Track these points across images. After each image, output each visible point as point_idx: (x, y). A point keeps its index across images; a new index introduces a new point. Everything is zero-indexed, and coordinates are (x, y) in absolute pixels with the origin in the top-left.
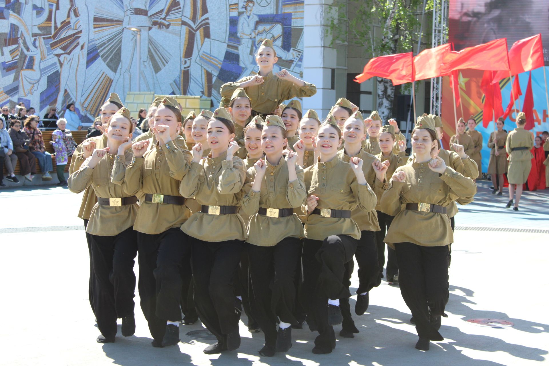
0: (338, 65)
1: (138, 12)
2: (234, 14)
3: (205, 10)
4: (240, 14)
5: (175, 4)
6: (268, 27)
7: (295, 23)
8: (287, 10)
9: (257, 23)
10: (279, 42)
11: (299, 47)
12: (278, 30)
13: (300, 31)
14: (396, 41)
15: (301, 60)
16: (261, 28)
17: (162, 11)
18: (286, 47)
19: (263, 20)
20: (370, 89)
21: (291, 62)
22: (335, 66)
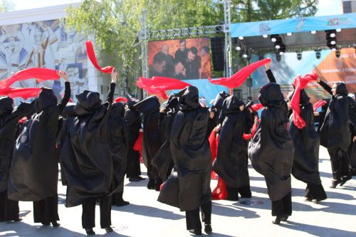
0: (104, 83)
1: (14, 65)
2: (57, 64)
3: (44, 63)
4: (60, 64)
5: (30, 61)
6: (72, 69)
7: (84, 67)
8: (80, 62)
9: (68, 68)
10: (78, 75)
11: (86, 77)
12: (77, 70)
13: (86, 70)
14: (127, 72)
15: (87, 82)
16: (69, 70)
17: (24, 65)
18: (81, 77)
19: (70, 66)
20: (118, 93)
21: (83, 83)
22: (102, 84)
